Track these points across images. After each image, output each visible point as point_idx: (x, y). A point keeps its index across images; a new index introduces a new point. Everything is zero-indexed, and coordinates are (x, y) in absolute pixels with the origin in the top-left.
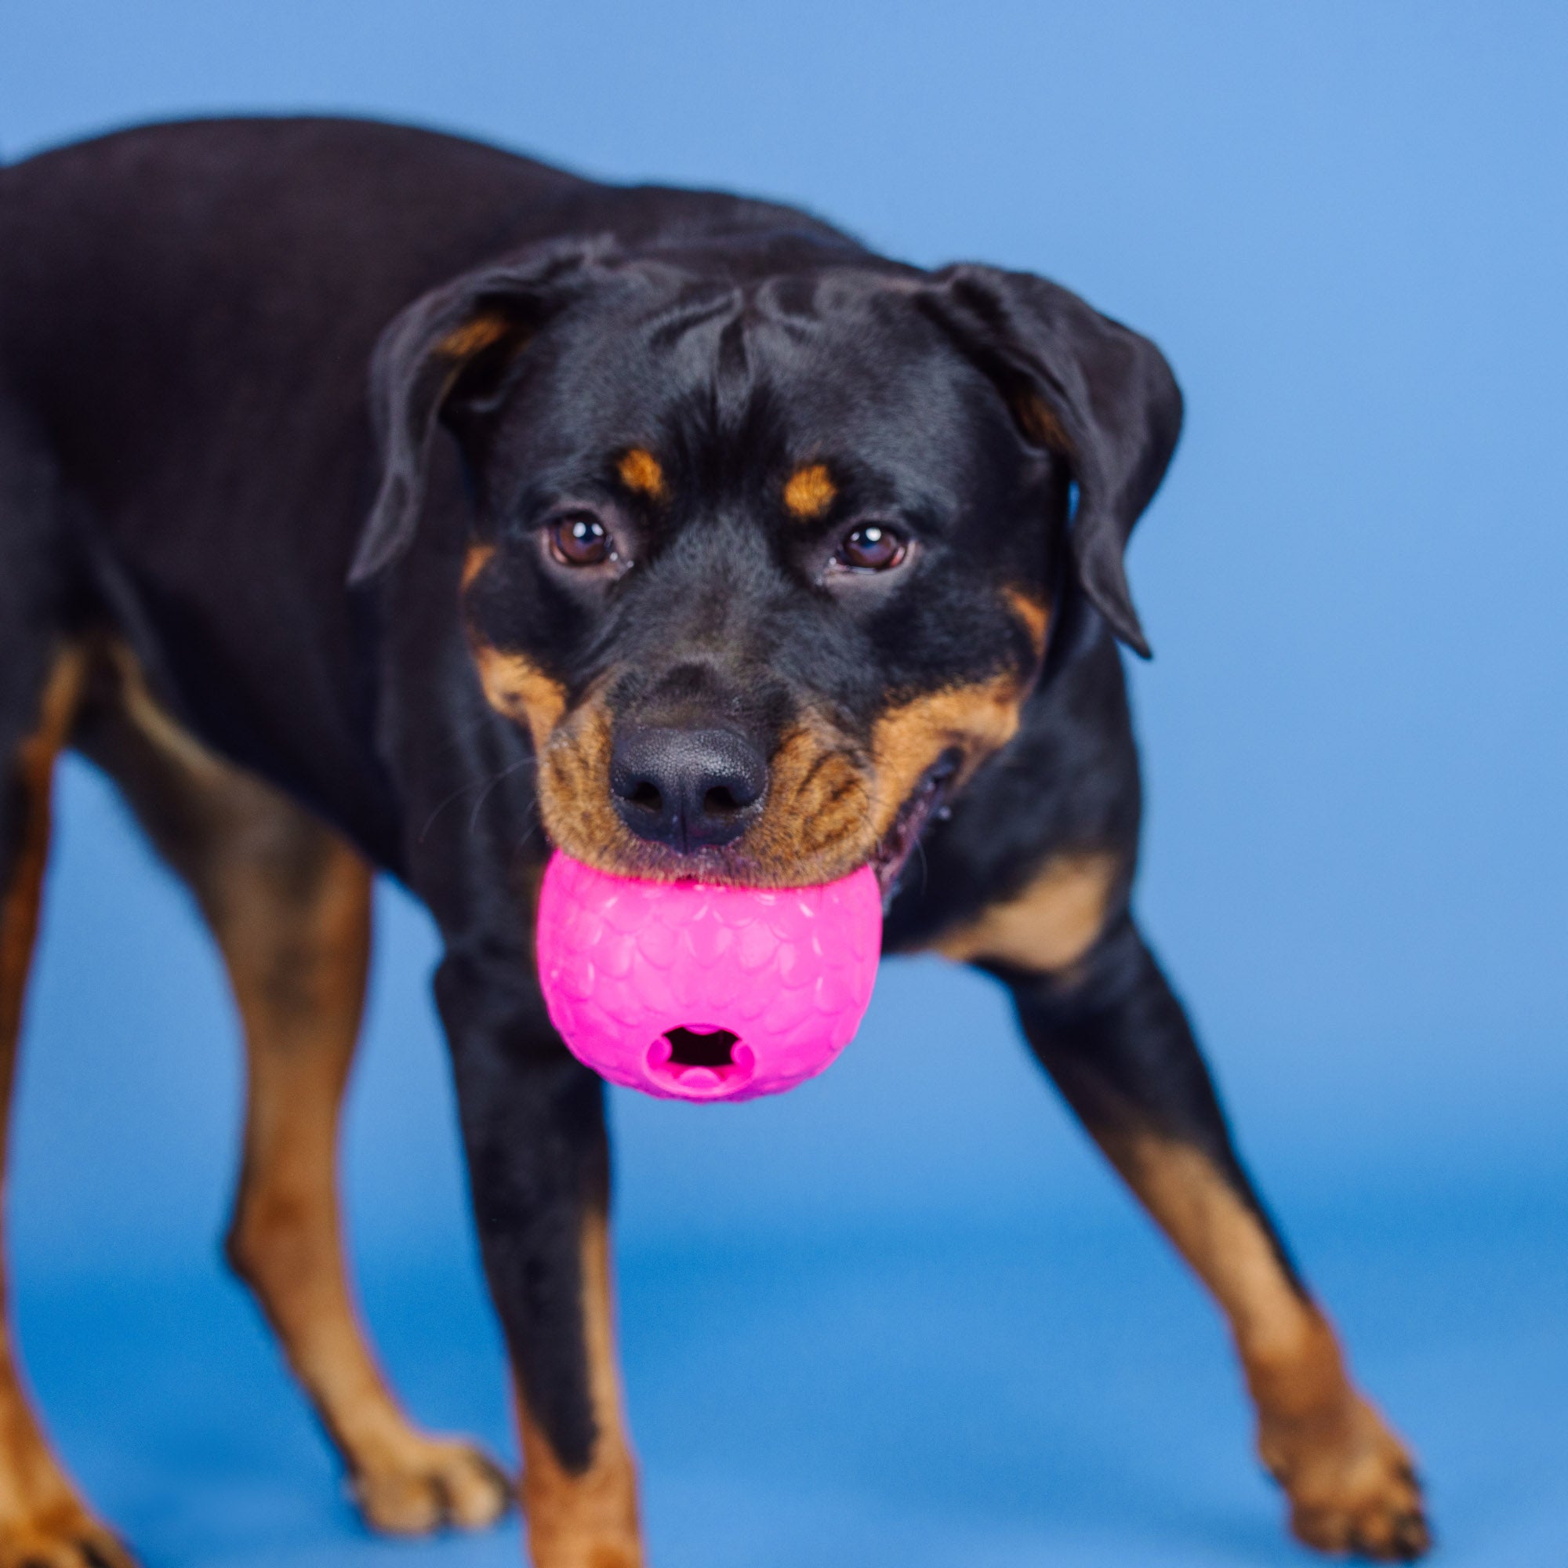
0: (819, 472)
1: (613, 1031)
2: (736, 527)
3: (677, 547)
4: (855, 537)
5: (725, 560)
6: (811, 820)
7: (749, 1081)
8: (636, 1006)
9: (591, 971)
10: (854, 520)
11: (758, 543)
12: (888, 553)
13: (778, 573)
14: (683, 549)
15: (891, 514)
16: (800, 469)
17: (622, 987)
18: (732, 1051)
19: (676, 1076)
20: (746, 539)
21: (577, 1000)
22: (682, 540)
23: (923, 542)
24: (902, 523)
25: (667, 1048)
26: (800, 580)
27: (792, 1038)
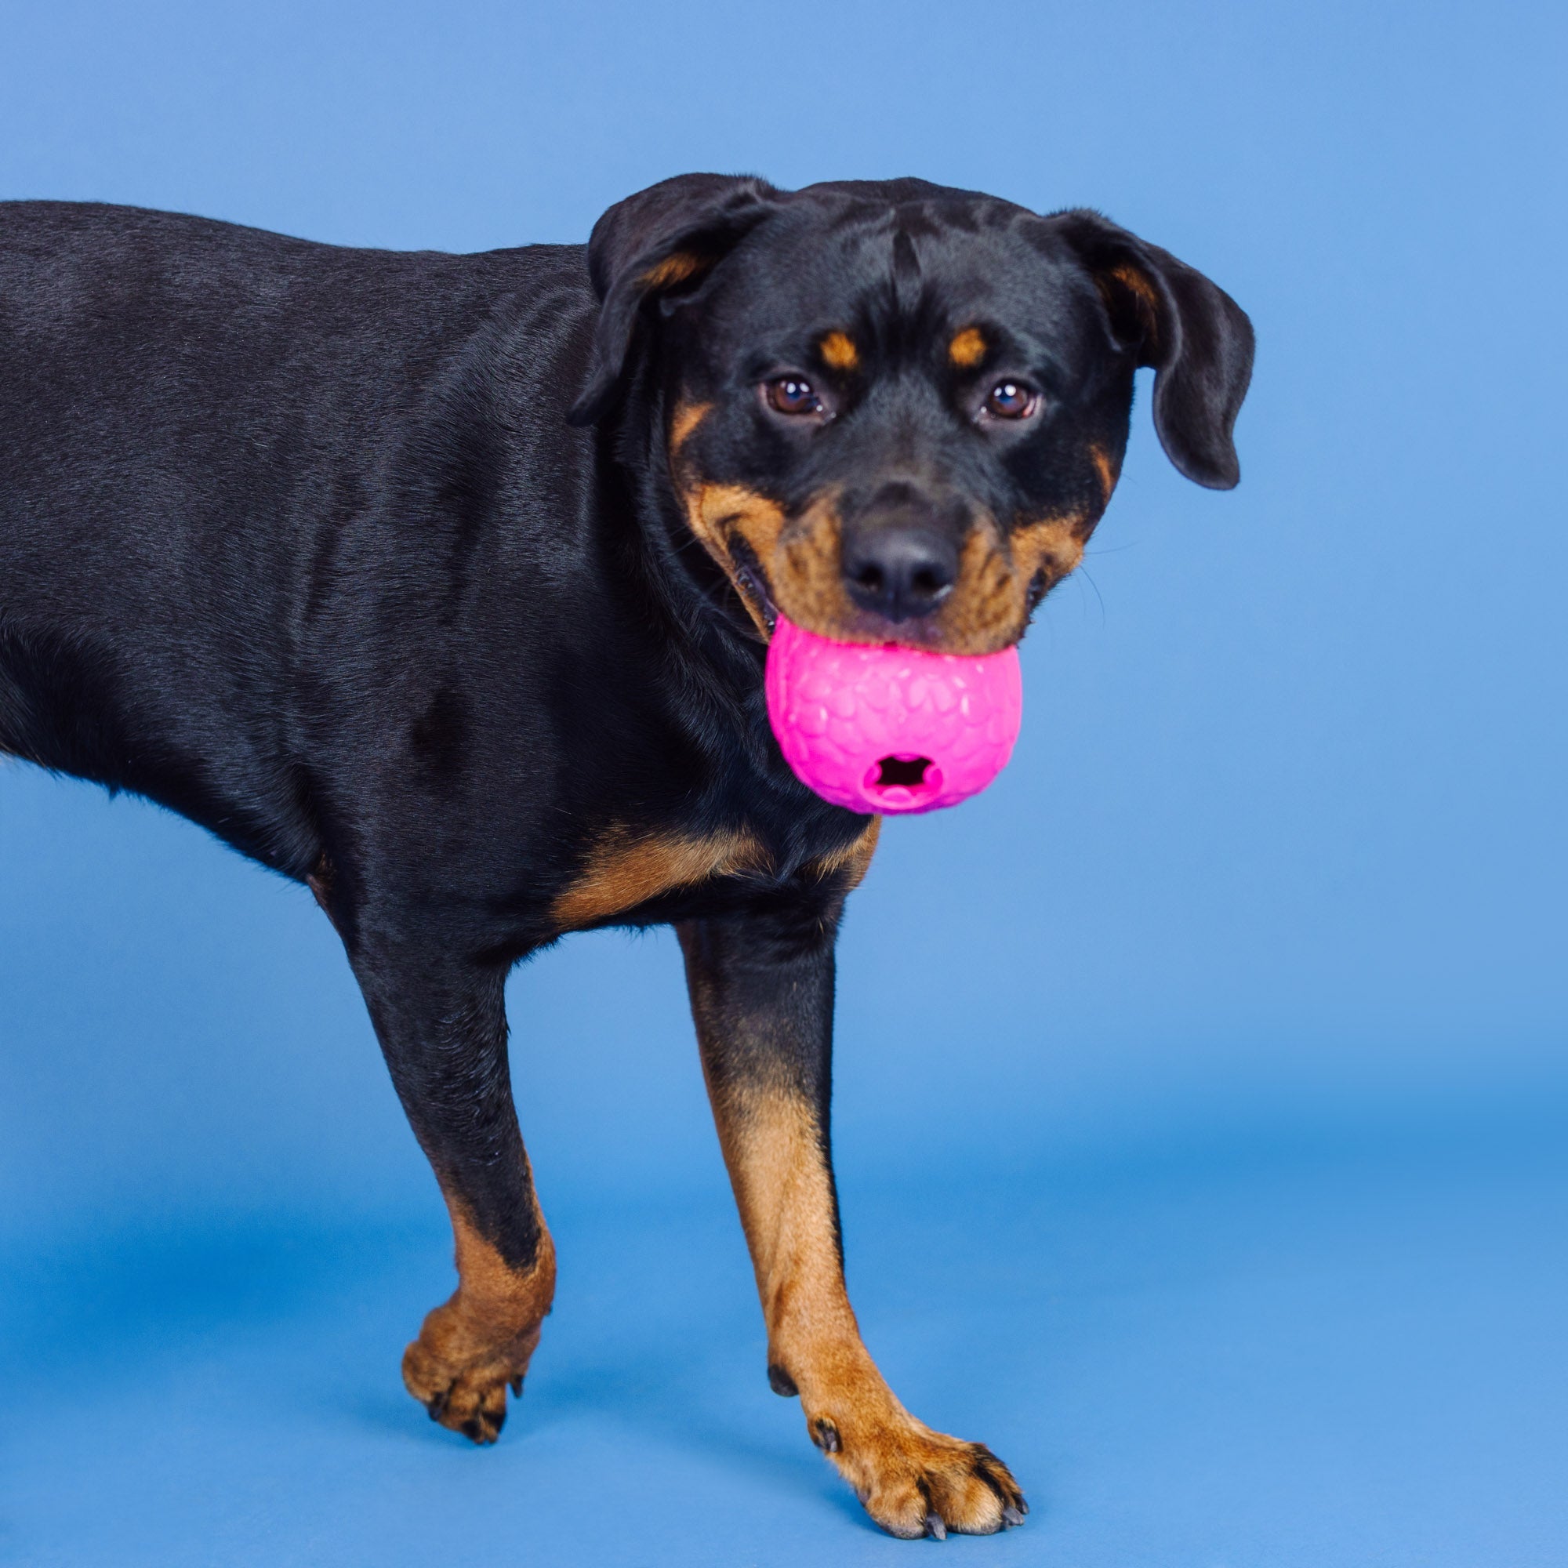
0: (974, 333)
1: (840, 758)
2: (914, 385)
3: (871, 399)
4: (998, 392)
5: (907, 409)
6: (984, 601)
7: (936, 796)
8: (859, 739)
9: (824, 714)
10: (999, 376)
11: (932, 396)
12: (1020, 406)
13: (947, 416)
14: (875, 400)
15: (1023, 374)
16: (959, 333)
17: (849, 726)
18: (925, 771)
19: (880, 793)
20: (922, 392)
21: (811, 736)
22: (874, 393)
23: (1046, 397)
24: (1033, 381)
25: (877, 773)
26: (964, 420)
27: (970, 764)
